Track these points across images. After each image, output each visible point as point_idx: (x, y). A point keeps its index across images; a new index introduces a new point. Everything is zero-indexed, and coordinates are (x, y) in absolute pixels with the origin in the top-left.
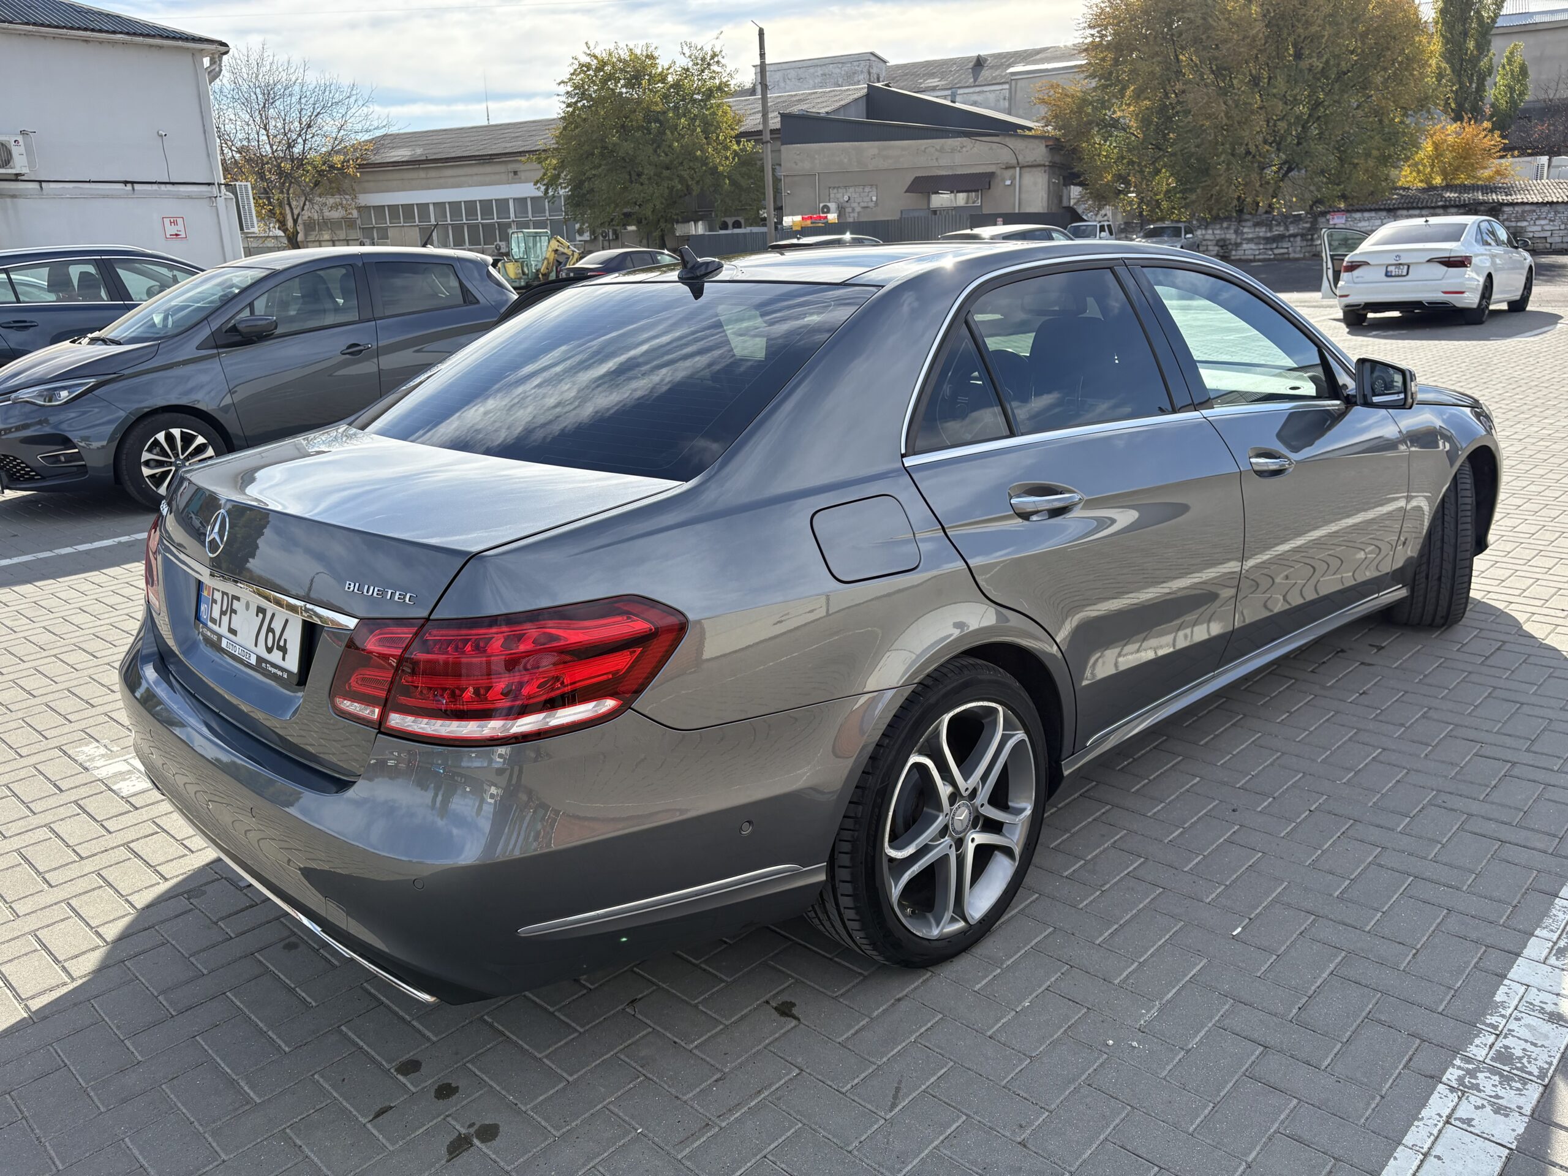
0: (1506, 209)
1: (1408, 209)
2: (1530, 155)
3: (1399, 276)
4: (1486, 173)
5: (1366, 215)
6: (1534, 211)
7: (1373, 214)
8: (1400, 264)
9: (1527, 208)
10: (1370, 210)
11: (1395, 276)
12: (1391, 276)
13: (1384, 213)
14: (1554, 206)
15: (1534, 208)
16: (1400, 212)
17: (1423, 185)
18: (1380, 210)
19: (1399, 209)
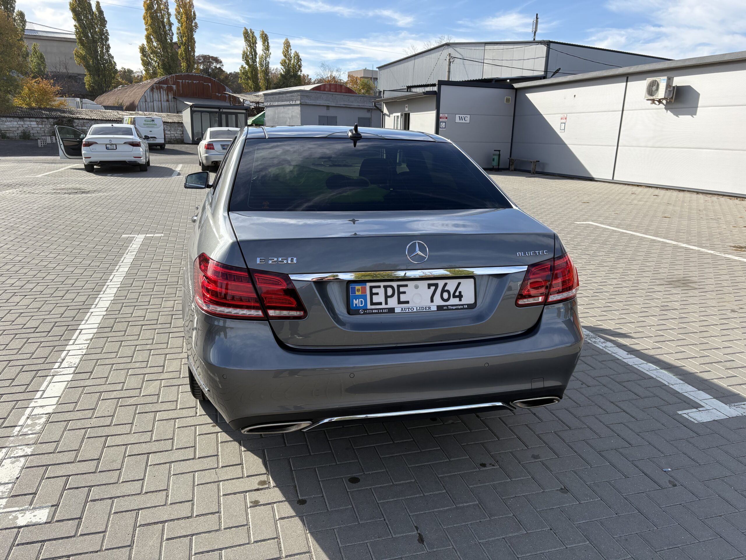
0: (76, 121)
1: (29, 118)
2: (73, 97)
3: (112, 149)
4: (56, 103)
5: (8, 119)
6: (88, 123)
7: (12, 119)
8: (112, 144)
9: (85, 121)
10: (10, 117)
11: (111, 149)
12: (109, 149)
13: (18, 119)
14: (96, 121)
15: (88, 121)
16: (25, 119)
17: (27, 107)
18: (15, 117)
19: (25, 117)
